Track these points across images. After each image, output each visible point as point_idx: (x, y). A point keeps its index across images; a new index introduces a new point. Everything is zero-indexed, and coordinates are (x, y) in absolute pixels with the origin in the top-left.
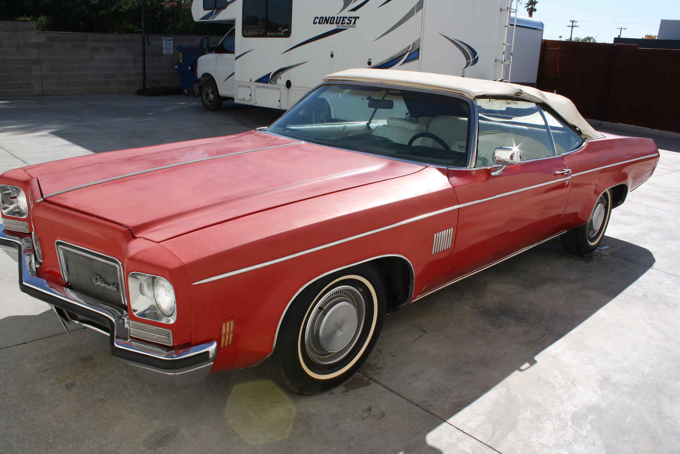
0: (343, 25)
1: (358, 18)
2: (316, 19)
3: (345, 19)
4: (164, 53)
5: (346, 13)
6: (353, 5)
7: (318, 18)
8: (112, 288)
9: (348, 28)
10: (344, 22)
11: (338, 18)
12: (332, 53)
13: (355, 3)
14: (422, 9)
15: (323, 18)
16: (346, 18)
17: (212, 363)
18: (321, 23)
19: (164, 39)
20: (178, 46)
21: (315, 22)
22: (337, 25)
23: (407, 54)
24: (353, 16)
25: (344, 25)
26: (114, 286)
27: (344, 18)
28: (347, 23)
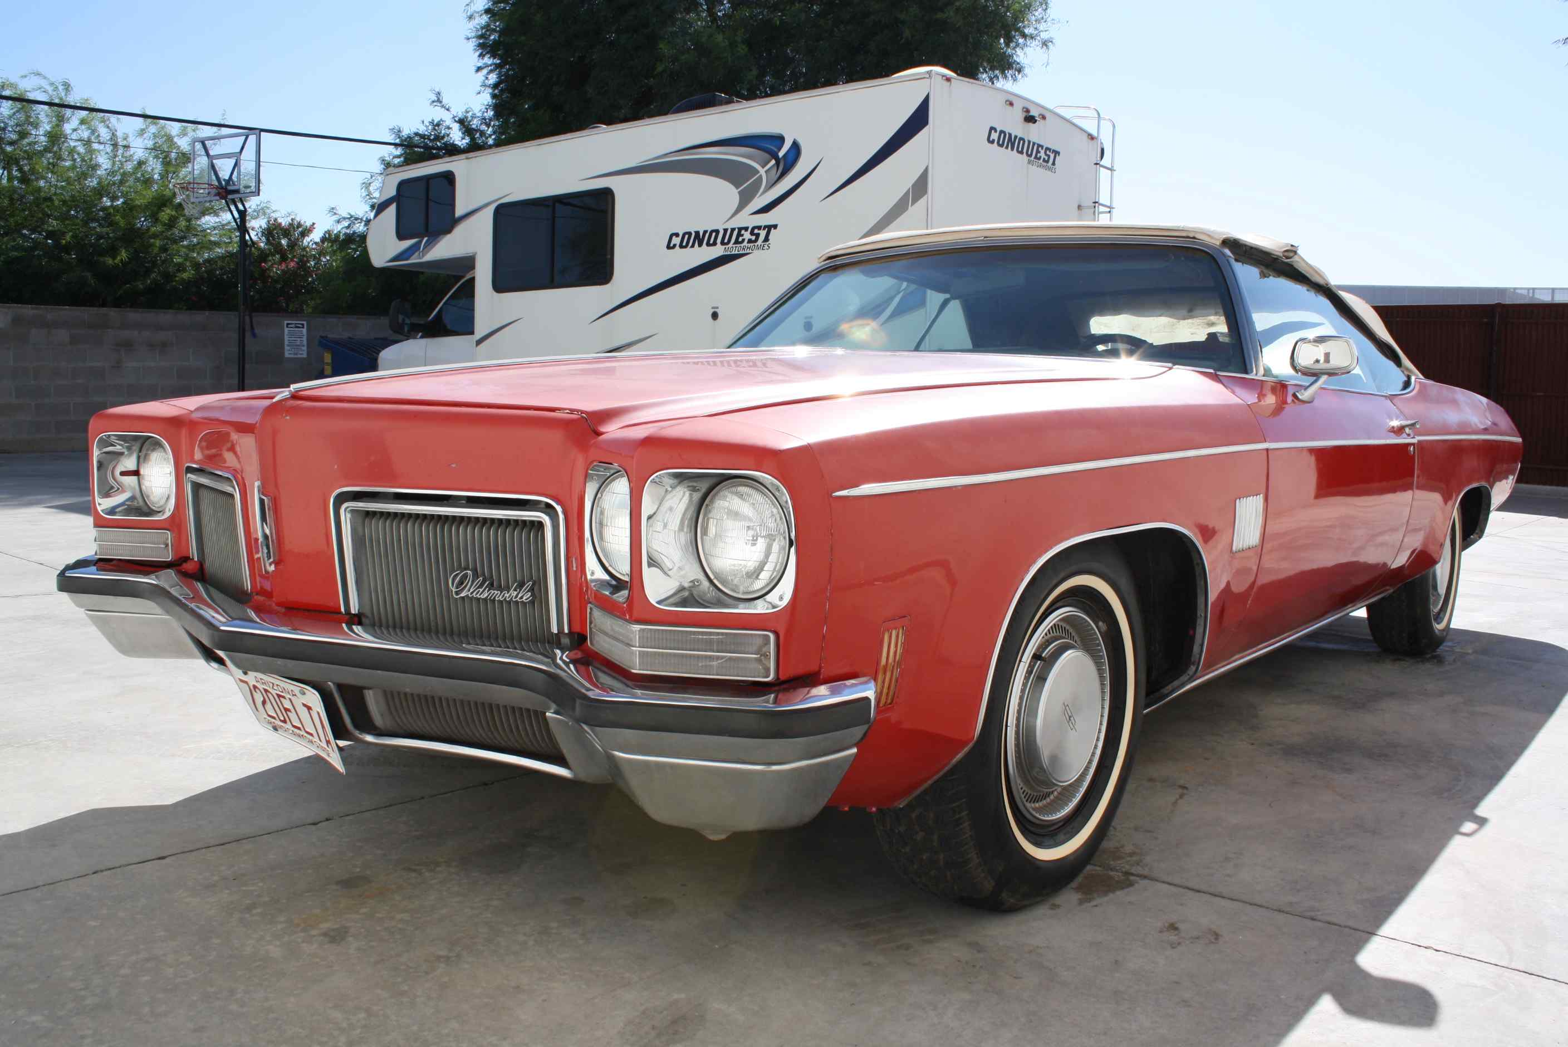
0: (738, 245)
1: (775, 227)
2: (674, 237)
3: (743, 232)
4: (287, 355)
5: (746, 219)
6: (760, 201)
7: (677, 235)
8: (516, 597)
9: (751, 251)
10: (740, 239)
11: (726, 230)
12: (713, 310)
13: (767, 194)
14: (925, 197)
15: (690, 234)
16: (746, 229)
17: (855, 750)
18: (686, 247)
19: (288, 324)
20: (322, 337)
21: (672, 245)
22: (724, 247)
23: (897, 300)
24: (763, 224)
25: (742, 245)
26: (520, 590)
27: (740, 229)
28: (750, 241)
